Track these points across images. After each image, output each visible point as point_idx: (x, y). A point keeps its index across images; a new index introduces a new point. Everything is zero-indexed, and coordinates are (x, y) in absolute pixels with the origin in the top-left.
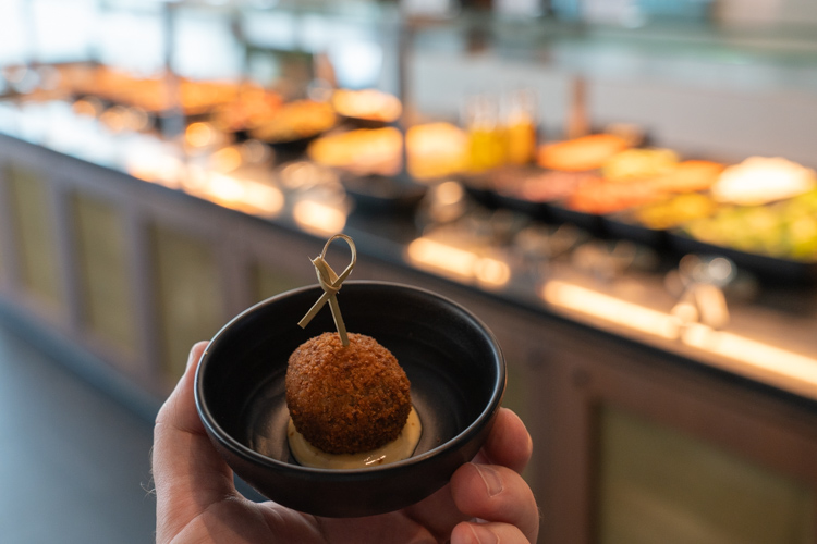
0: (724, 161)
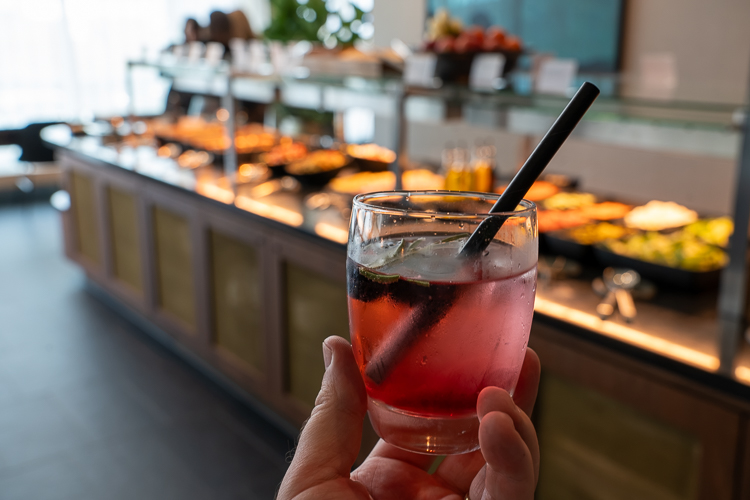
0: (633, 204)
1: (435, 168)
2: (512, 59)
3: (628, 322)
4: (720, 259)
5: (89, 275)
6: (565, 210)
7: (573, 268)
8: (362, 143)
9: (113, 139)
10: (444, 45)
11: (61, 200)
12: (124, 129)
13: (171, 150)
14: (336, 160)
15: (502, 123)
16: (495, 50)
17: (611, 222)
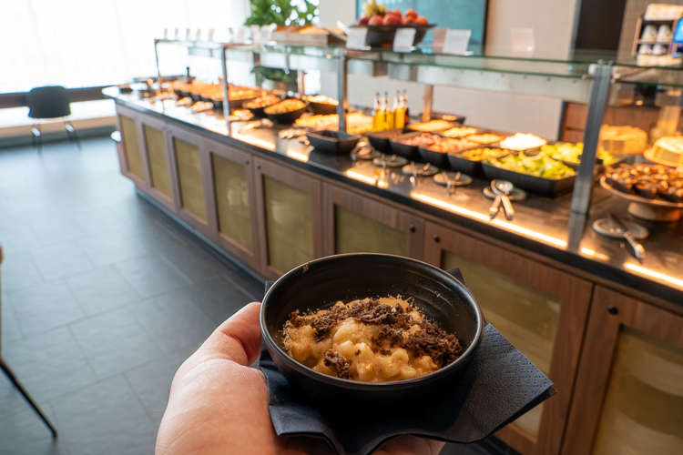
1: (367, 111)
2: (421, 30)
3: (509, 219)
4: (570, 173)
5: (137, 187)
6: (458, 138)
7: (468, 180)
8: (315, 95)
9: (149, 93)
10: (372, 22)
11: (116, 136)
12: (155, 86)
13: (187, 100)
14: (300, 105)
15: (413, 77)
16: (408, 26)
17: (490, 147)
